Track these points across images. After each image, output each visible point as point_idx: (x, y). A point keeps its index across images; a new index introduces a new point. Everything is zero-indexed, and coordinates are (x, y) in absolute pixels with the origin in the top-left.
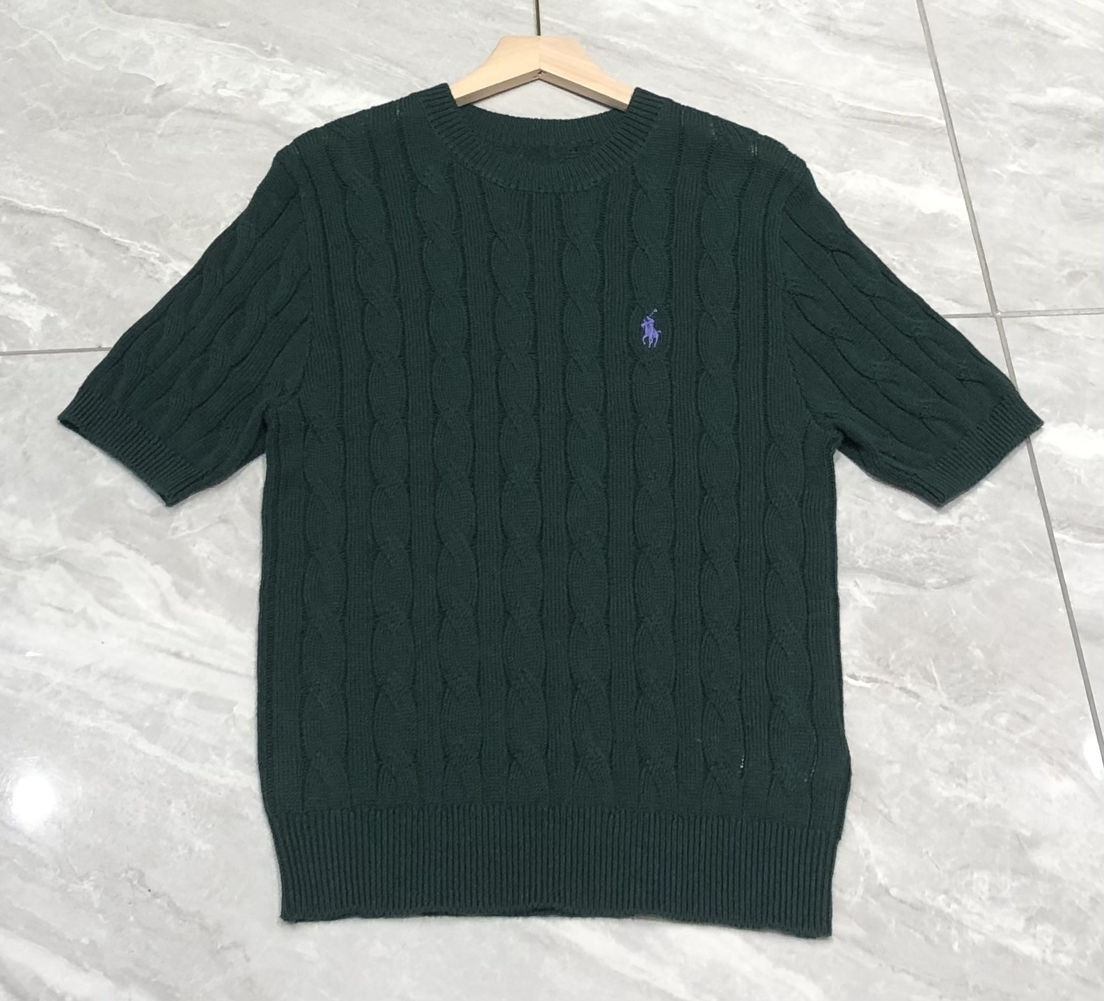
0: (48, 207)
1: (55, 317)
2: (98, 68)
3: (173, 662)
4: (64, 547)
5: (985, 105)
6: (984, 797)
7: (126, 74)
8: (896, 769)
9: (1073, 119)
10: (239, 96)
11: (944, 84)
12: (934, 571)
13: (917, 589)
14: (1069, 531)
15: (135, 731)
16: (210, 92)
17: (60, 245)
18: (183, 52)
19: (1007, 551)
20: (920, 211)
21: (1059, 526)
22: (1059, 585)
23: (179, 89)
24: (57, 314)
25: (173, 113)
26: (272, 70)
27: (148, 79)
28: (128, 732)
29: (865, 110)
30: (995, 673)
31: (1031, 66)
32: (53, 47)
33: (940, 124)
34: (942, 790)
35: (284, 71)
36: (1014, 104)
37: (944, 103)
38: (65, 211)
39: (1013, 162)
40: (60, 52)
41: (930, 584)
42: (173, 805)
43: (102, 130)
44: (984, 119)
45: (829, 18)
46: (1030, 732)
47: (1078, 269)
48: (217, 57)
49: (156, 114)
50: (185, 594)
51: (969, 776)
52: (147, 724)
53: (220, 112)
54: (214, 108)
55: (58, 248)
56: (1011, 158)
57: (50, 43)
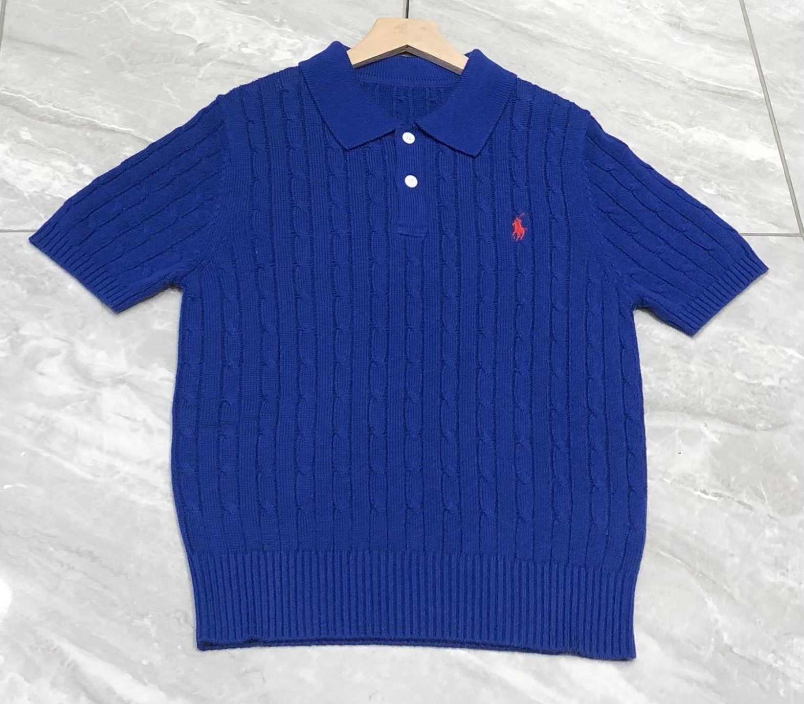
4: (130, 373)
8: (737, 560)
10: (257, 53)
12: (762, 418)
13: (750, 430)
16: (236, 49)
20: (747, 158)
25: (209, 64)
29: (706, 84)
34: (770, 577)
37: (763, 82)
41: (759, 427)
45: (679, 18)
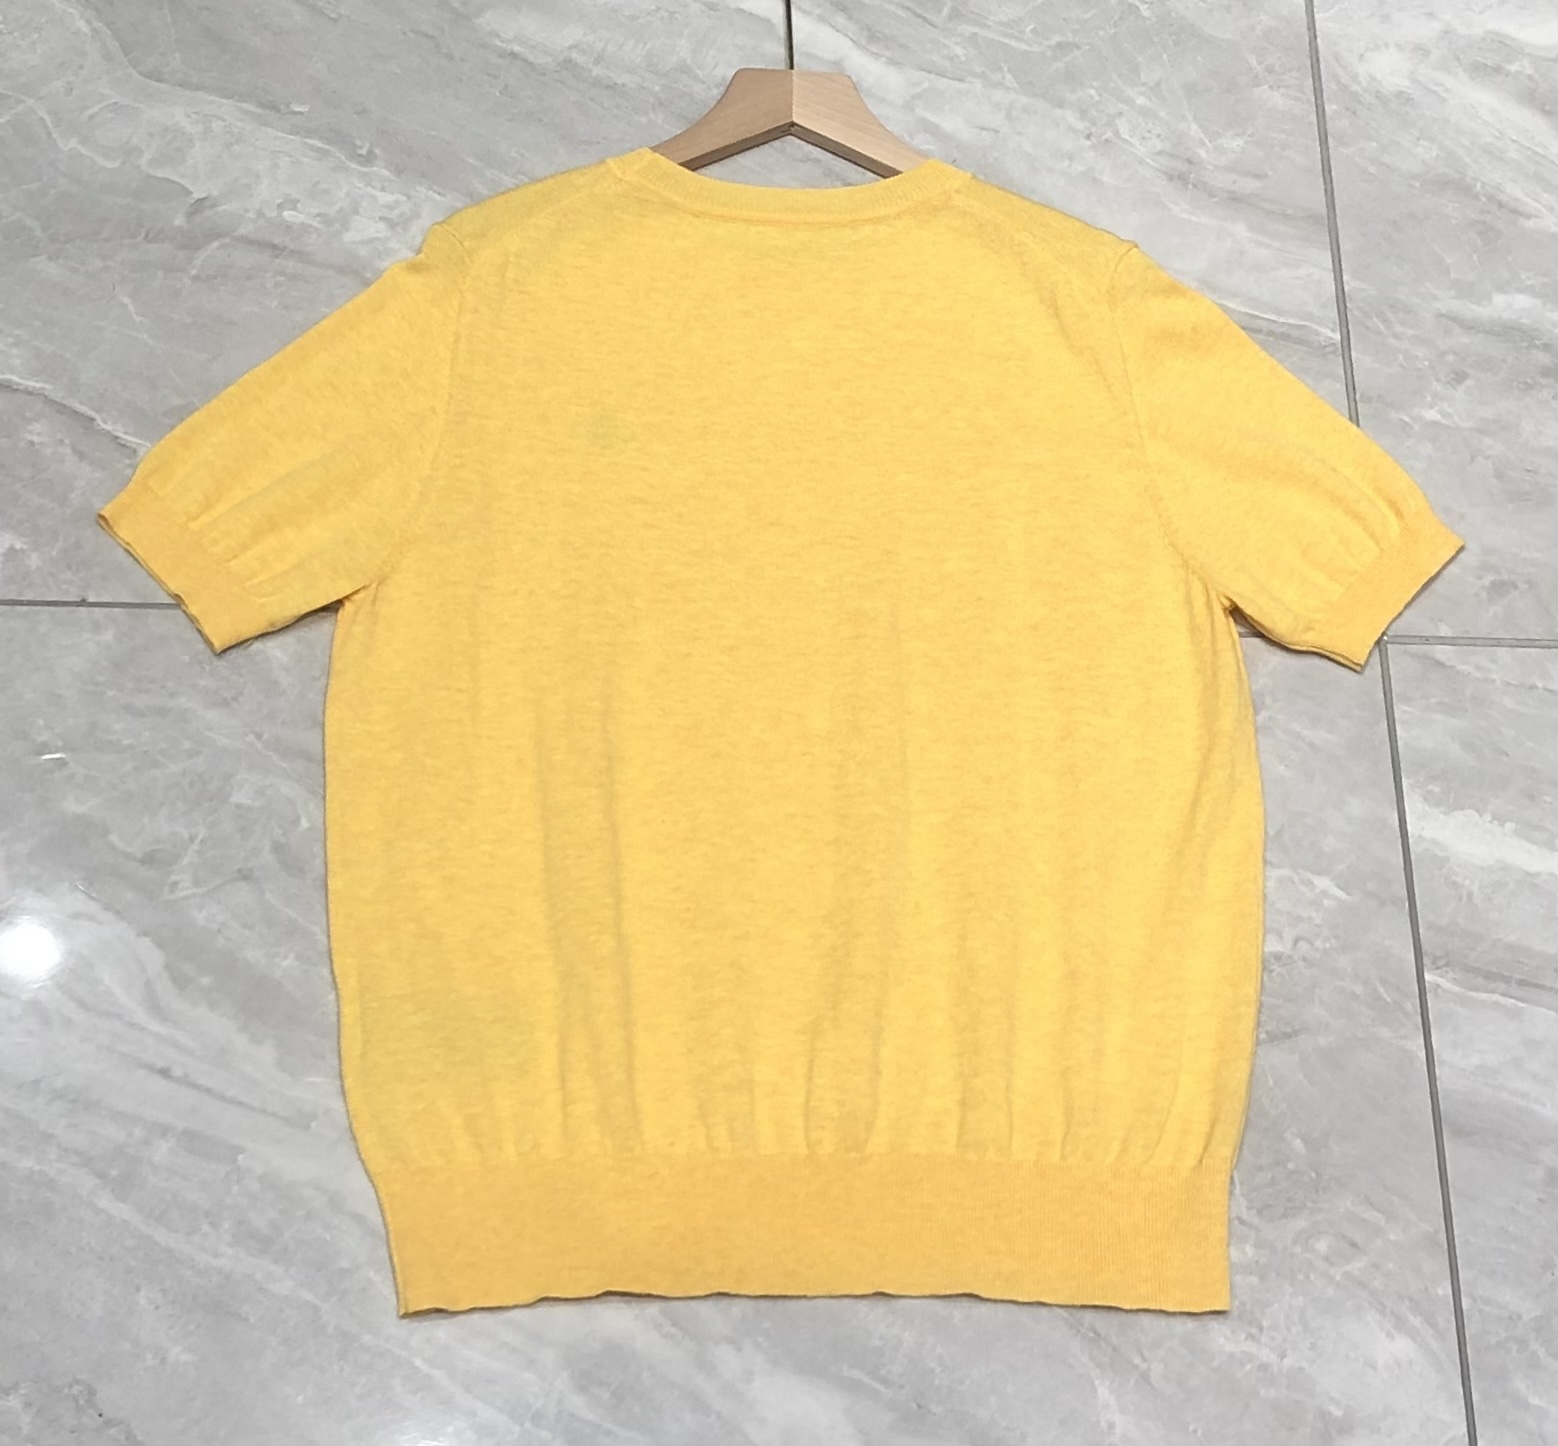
0: (22, 378)
1: (22, 551)
2: (110, 165)
3: (158, 1084)
5: (1401, 315)
6: (1283, 1356)
7: (149, 176)
9: (1525, 344)
11: (1344, 278)
14: (1447, 972)
15: (98, 1181)
17: (36, 439)
18: (236, 148)
19: (1355, 996)
21: (1433, 963)
22: (1424, 1052)
23: (225, 207)
24: (25, 547)
26: (366, 186)
27: (183, 186)
28: (86, 1182)
30: (1318, 1174)
31: (1475, 257)
32: (46, 127)
33: (1331, 338)
35: (383, 189)
36: (1443, 315)
38: (47, 386)
39: (1431, 408)
40: (54, 135)
42: (142, 1293)
43: (109, 263)
44: (1397, 337)
46: (1357, 1266)
47: (1505, 578)
48: (288, 159)
49: (190, 242)
50: (181, 982)
51: (1265, 1324)
52: (114, 1173)
53: (285, 247)
54: (277, 241)
55: (32, 443)
56: (1429, 399)
57: (42, 119)
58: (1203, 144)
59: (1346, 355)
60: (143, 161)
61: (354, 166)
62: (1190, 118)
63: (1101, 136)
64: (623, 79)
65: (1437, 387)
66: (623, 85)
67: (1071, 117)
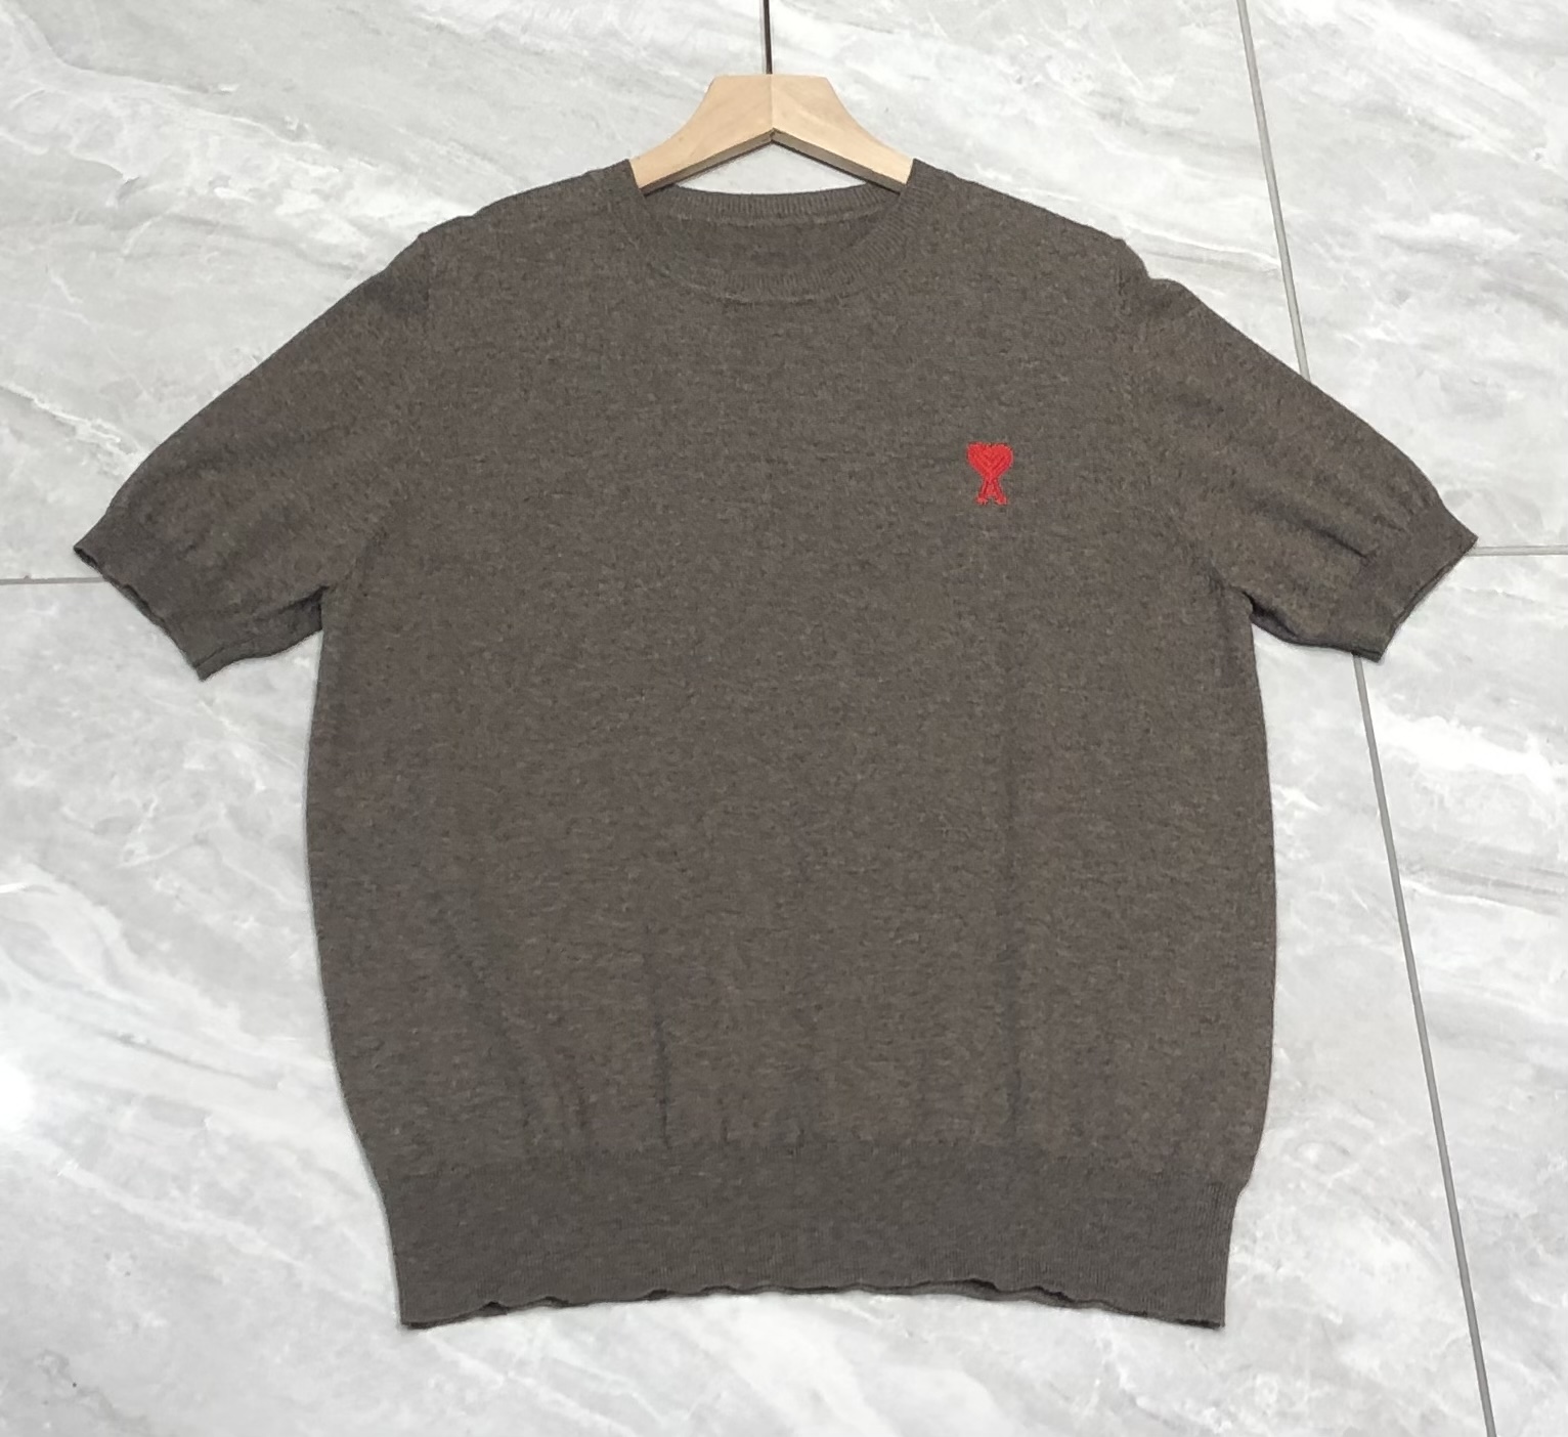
58: (1133, 82)
59: (1288, 280)
60: (72, 147)
61: (283, 141)
62: (1119, 58)
63: (1031, 79)
64: (549, 45)
65: (1380, 306)
66: (552, 51)
67: (1001, 63)
